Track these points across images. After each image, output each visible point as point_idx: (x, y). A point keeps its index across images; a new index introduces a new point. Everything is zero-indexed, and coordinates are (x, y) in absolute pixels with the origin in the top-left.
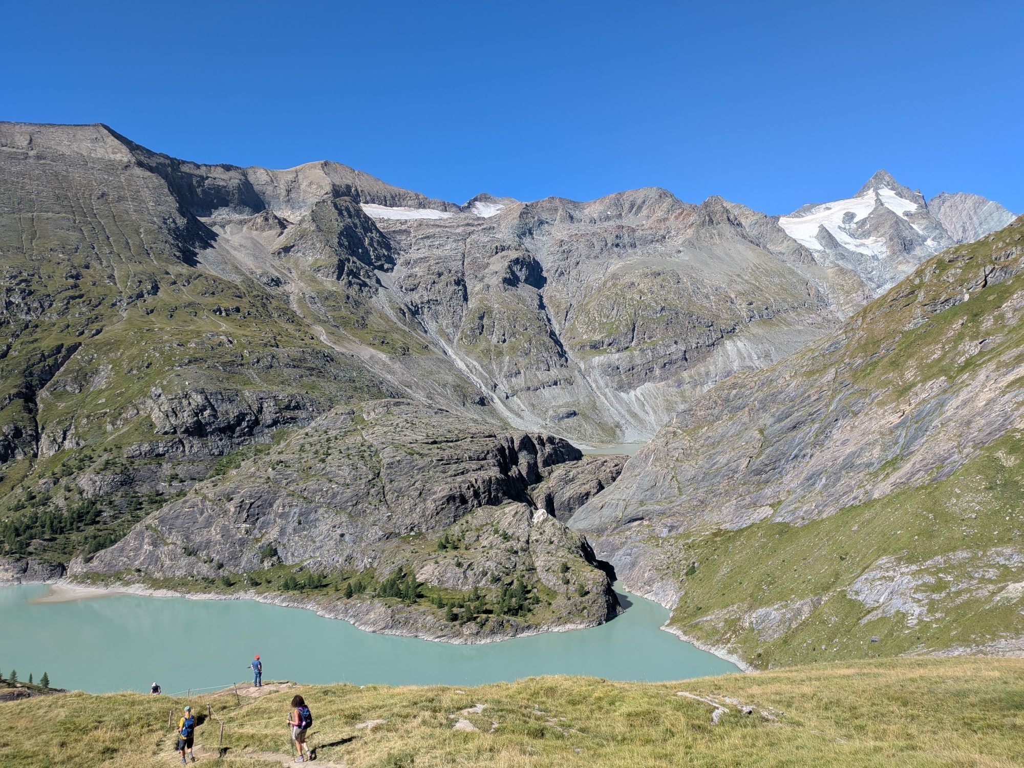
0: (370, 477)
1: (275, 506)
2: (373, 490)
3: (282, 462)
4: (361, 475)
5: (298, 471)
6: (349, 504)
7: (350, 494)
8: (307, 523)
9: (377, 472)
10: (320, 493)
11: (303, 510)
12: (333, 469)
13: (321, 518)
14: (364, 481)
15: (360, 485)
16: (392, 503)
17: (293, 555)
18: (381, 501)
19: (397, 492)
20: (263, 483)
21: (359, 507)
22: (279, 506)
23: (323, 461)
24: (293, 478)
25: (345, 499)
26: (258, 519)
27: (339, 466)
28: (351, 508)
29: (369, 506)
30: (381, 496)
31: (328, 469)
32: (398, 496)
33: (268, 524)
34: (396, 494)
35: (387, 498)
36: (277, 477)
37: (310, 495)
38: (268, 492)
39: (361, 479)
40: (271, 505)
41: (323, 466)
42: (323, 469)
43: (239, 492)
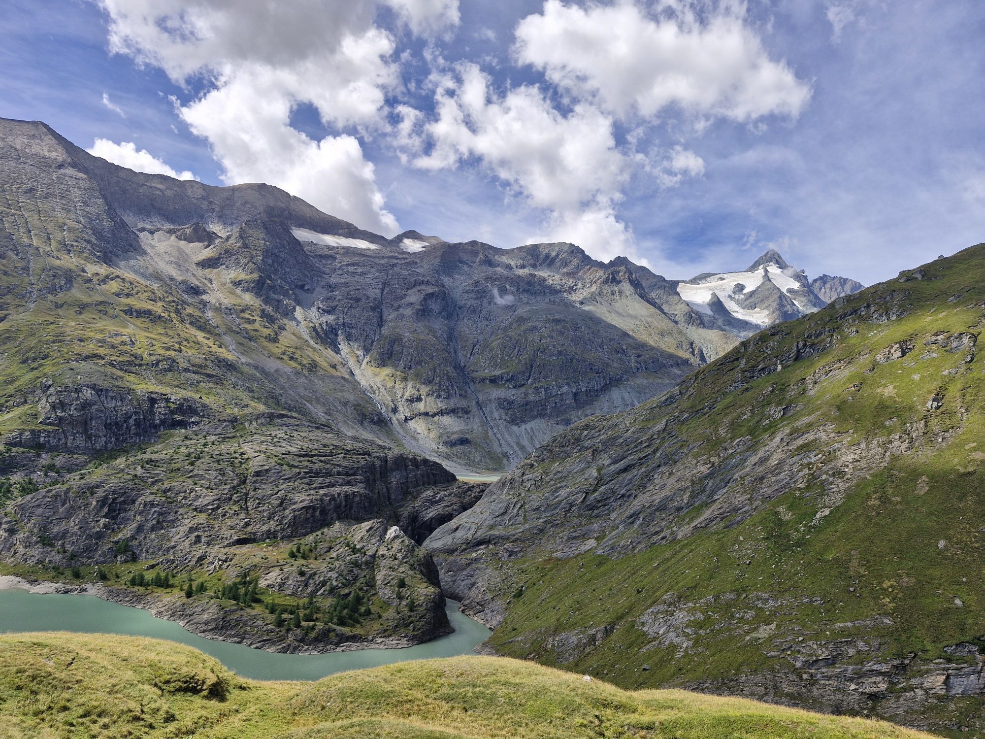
0: (236, 482)
1: (137, 503)
2: (236, 495)
3: (153, 461)
4: (226, 480)
5: (166, 472)
6: (209, 507)
7: (212, 498)
8: (166, 522)
9: (243, 479)
10: (183, 494)
11: (164, 509)
12: (200, 472)
13: (180, 517)
14: (228, 486)
15: (224, 489)
16: (253, 509)
17: (147, 551)
18: (241, 507)
19: (259, 499)
20: (129, 480)
21: (220, 511)
22: (140, 504)
23: (192, 464)
24: (160, 477)
25: (206, 502)
26: (119, 514)
27: (207, 470)
28: (210, 511)
29: (229, 511)
30: (242, 503)
31: (196, 472)
32: (259, 503)
33: (128, 519)
34: (257, 501)
35: (248, 504)
36: (144, 475)
37: (173, 495)
38: (133, 489)
39: (225, 484)
40: (133, 502)
41: (191, 468)
42: (191, 471)
43: (104, 486)
